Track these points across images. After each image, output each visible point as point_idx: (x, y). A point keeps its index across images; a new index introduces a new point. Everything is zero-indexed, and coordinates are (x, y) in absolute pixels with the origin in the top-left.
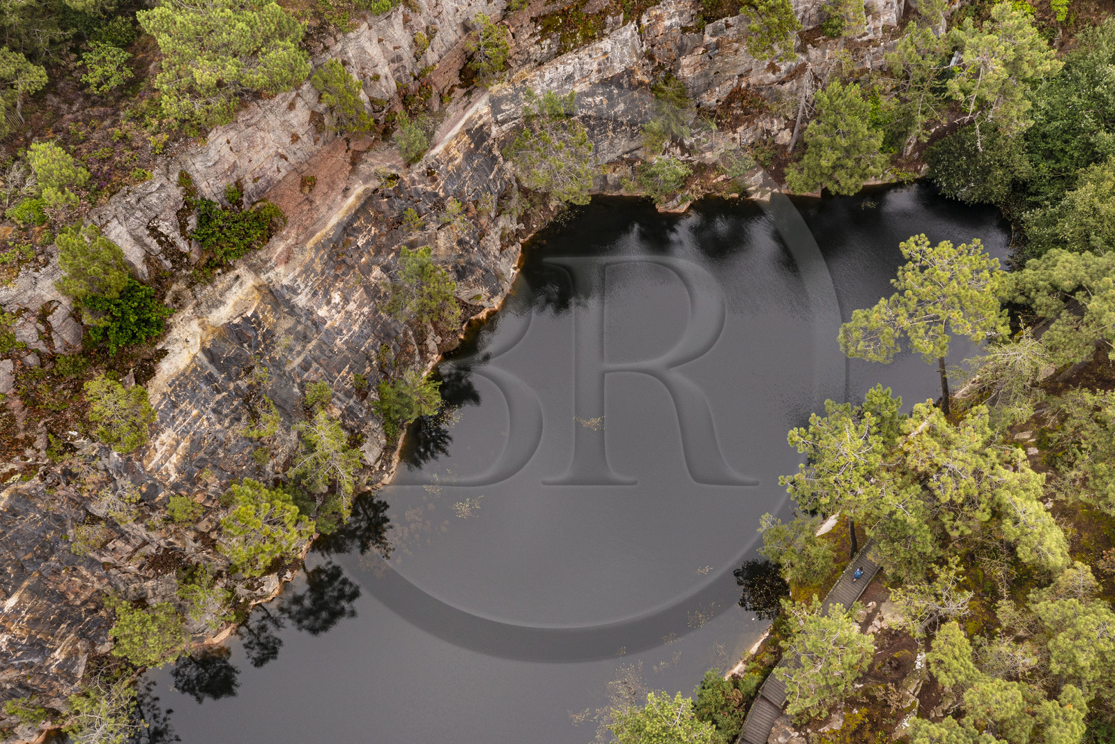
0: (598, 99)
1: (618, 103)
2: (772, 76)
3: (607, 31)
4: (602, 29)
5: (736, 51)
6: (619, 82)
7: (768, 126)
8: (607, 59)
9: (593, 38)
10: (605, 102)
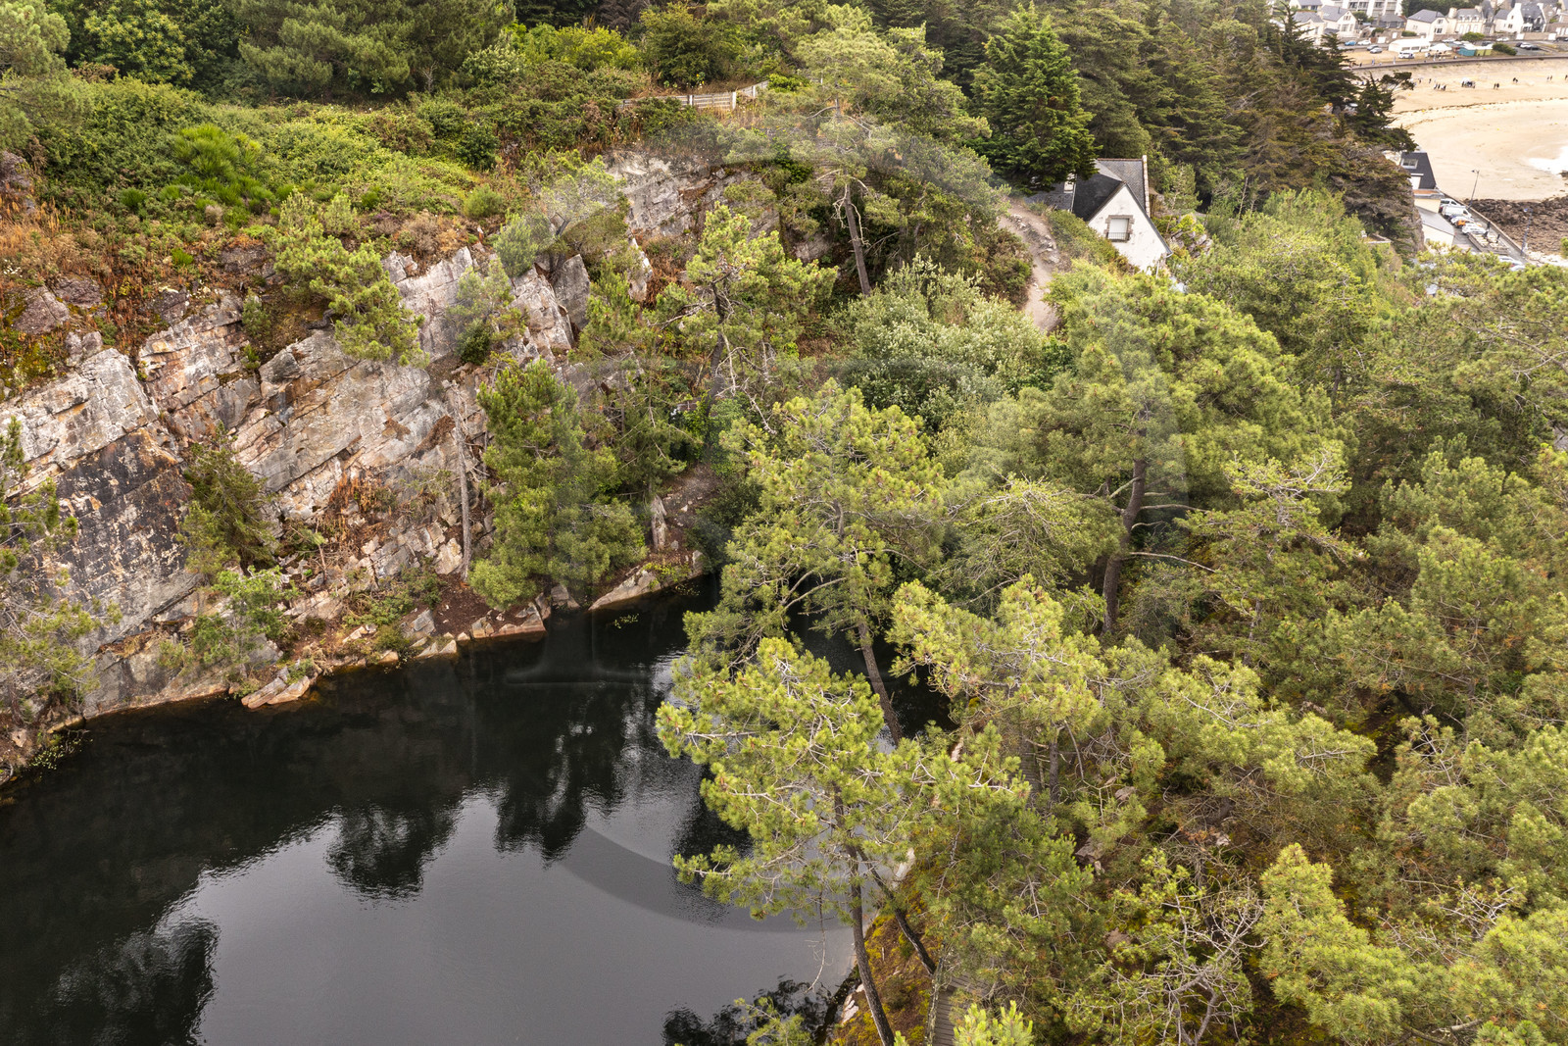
0: (80, 502)
1: (124, 507)
2: (399, 446)
3: (73, 361)
4: (63, 359)
5: (325, 405)
6: (115, 463)
7: (417, 546)
8: (84, 413)
9: (49, 375)
10: (97, 506)
